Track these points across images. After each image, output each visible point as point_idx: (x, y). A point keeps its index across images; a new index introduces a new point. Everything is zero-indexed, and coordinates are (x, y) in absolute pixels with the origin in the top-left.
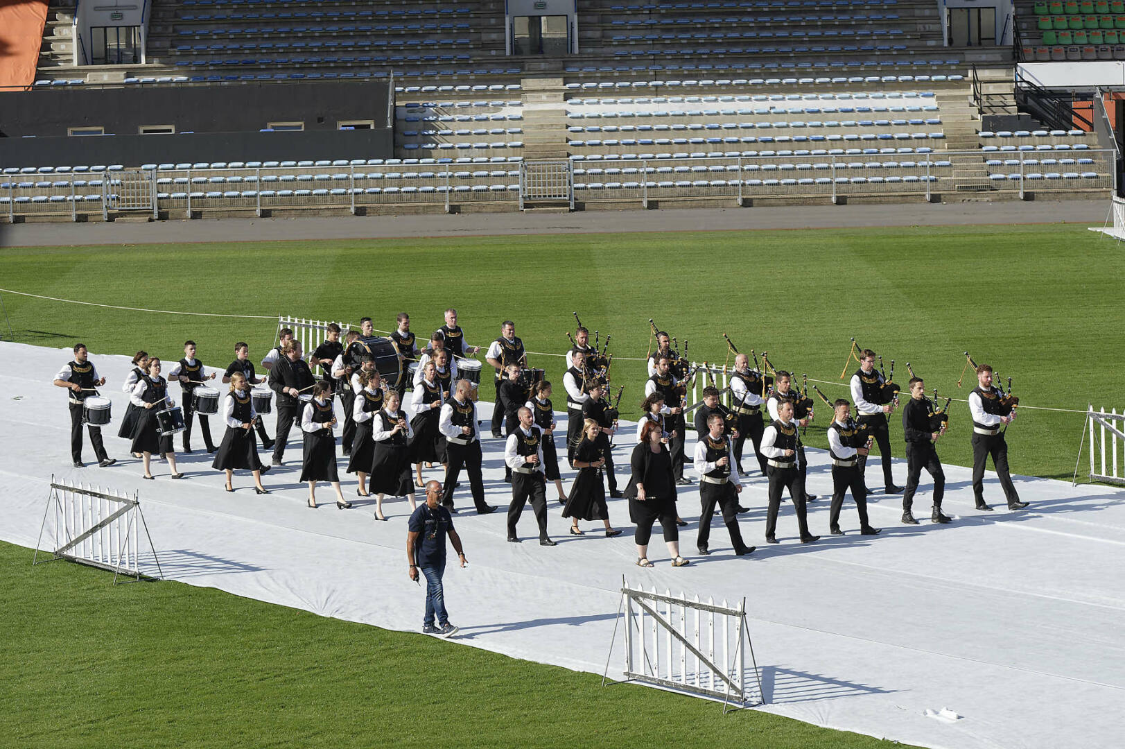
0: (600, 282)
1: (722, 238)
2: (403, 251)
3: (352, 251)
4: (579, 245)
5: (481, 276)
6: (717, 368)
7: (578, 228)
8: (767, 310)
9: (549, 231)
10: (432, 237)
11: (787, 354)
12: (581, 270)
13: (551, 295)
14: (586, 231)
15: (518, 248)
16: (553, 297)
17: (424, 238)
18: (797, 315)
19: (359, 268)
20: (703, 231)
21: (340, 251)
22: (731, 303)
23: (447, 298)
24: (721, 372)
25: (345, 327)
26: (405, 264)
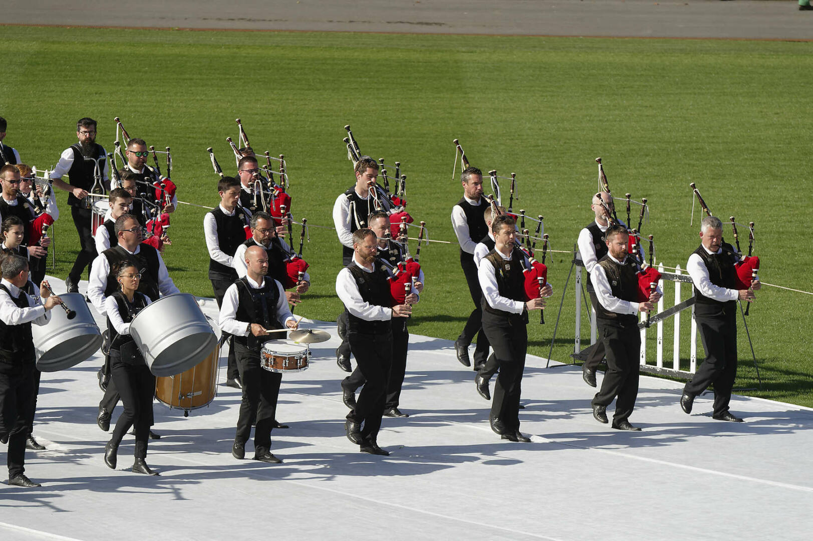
0: (474, 117)
1: (682, 51)
2: (142, 50)
3: (54, 47)
4: (439, 55)
5: (273, 99)
6: (665, 270)
7: (440, 24)
8: (753, 176)
9: (389, 28)
10: (192, 30)
11: (785, 252)
12: (442, 95)
13: (390, 136)
14: (452, 30)
15: (336, 54)
16: (393, 139)
17: (179, 30)
18: (804, 186)
19: (66, 76)
20: (651, 37)
21: (34, 47)
22: (692, 162)
23: (215, 134)
24: (673, 276)
25: (43, 175)
26: (146, 72)
